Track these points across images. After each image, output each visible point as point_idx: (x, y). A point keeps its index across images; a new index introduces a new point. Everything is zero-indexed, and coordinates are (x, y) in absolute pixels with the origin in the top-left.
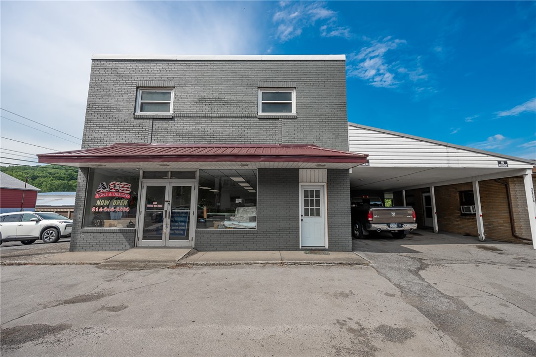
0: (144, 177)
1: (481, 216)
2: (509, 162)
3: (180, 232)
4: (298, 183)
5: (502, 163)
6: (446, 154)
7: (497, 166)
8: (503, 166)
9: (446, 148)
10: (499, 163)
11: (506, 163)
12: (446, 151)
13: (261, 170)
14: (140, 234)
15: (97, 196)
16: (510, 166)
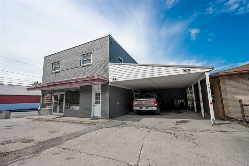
0: (54, 92)
1: (202, 102)
2: (191, 69)
3: (61, 111)
4: (92, 90)
5: (186, 70)
6: (152, 70)
7: (183, 73)
8: (186, 72)
9: (152, 67)
10: (185, 71)
11: (189, 70)
12: (152, 69)
13: (81, 87)
14: (53, 111)
15: (45, 99)
16: (192, 72)
